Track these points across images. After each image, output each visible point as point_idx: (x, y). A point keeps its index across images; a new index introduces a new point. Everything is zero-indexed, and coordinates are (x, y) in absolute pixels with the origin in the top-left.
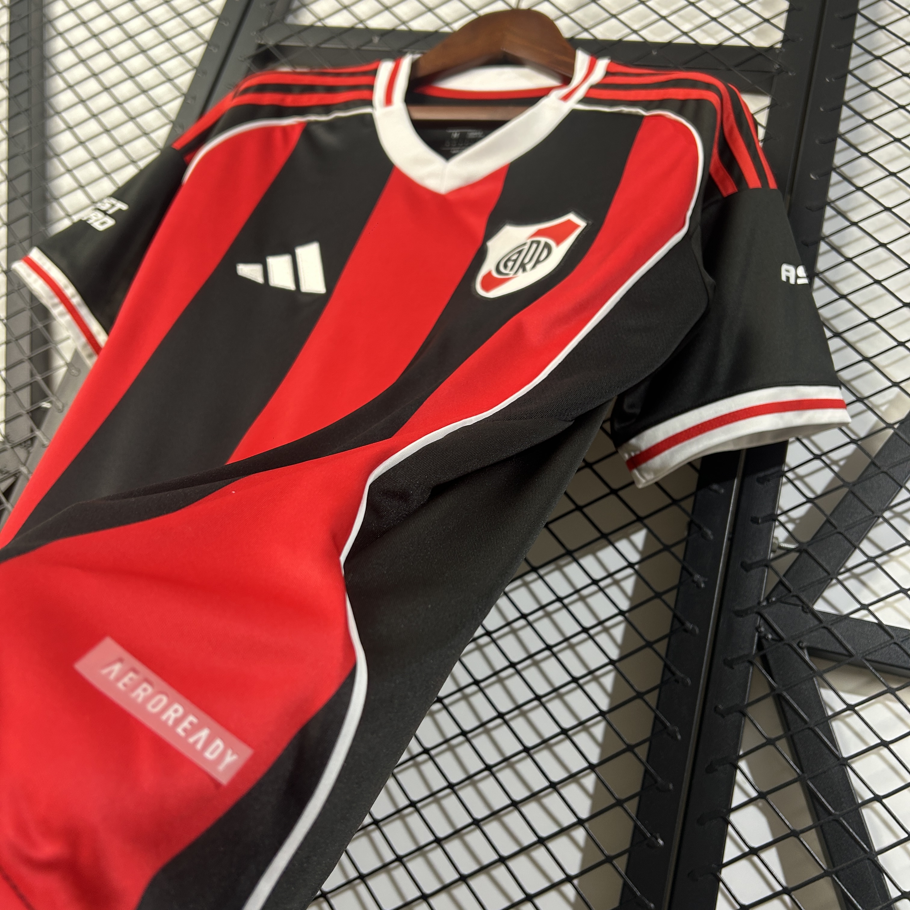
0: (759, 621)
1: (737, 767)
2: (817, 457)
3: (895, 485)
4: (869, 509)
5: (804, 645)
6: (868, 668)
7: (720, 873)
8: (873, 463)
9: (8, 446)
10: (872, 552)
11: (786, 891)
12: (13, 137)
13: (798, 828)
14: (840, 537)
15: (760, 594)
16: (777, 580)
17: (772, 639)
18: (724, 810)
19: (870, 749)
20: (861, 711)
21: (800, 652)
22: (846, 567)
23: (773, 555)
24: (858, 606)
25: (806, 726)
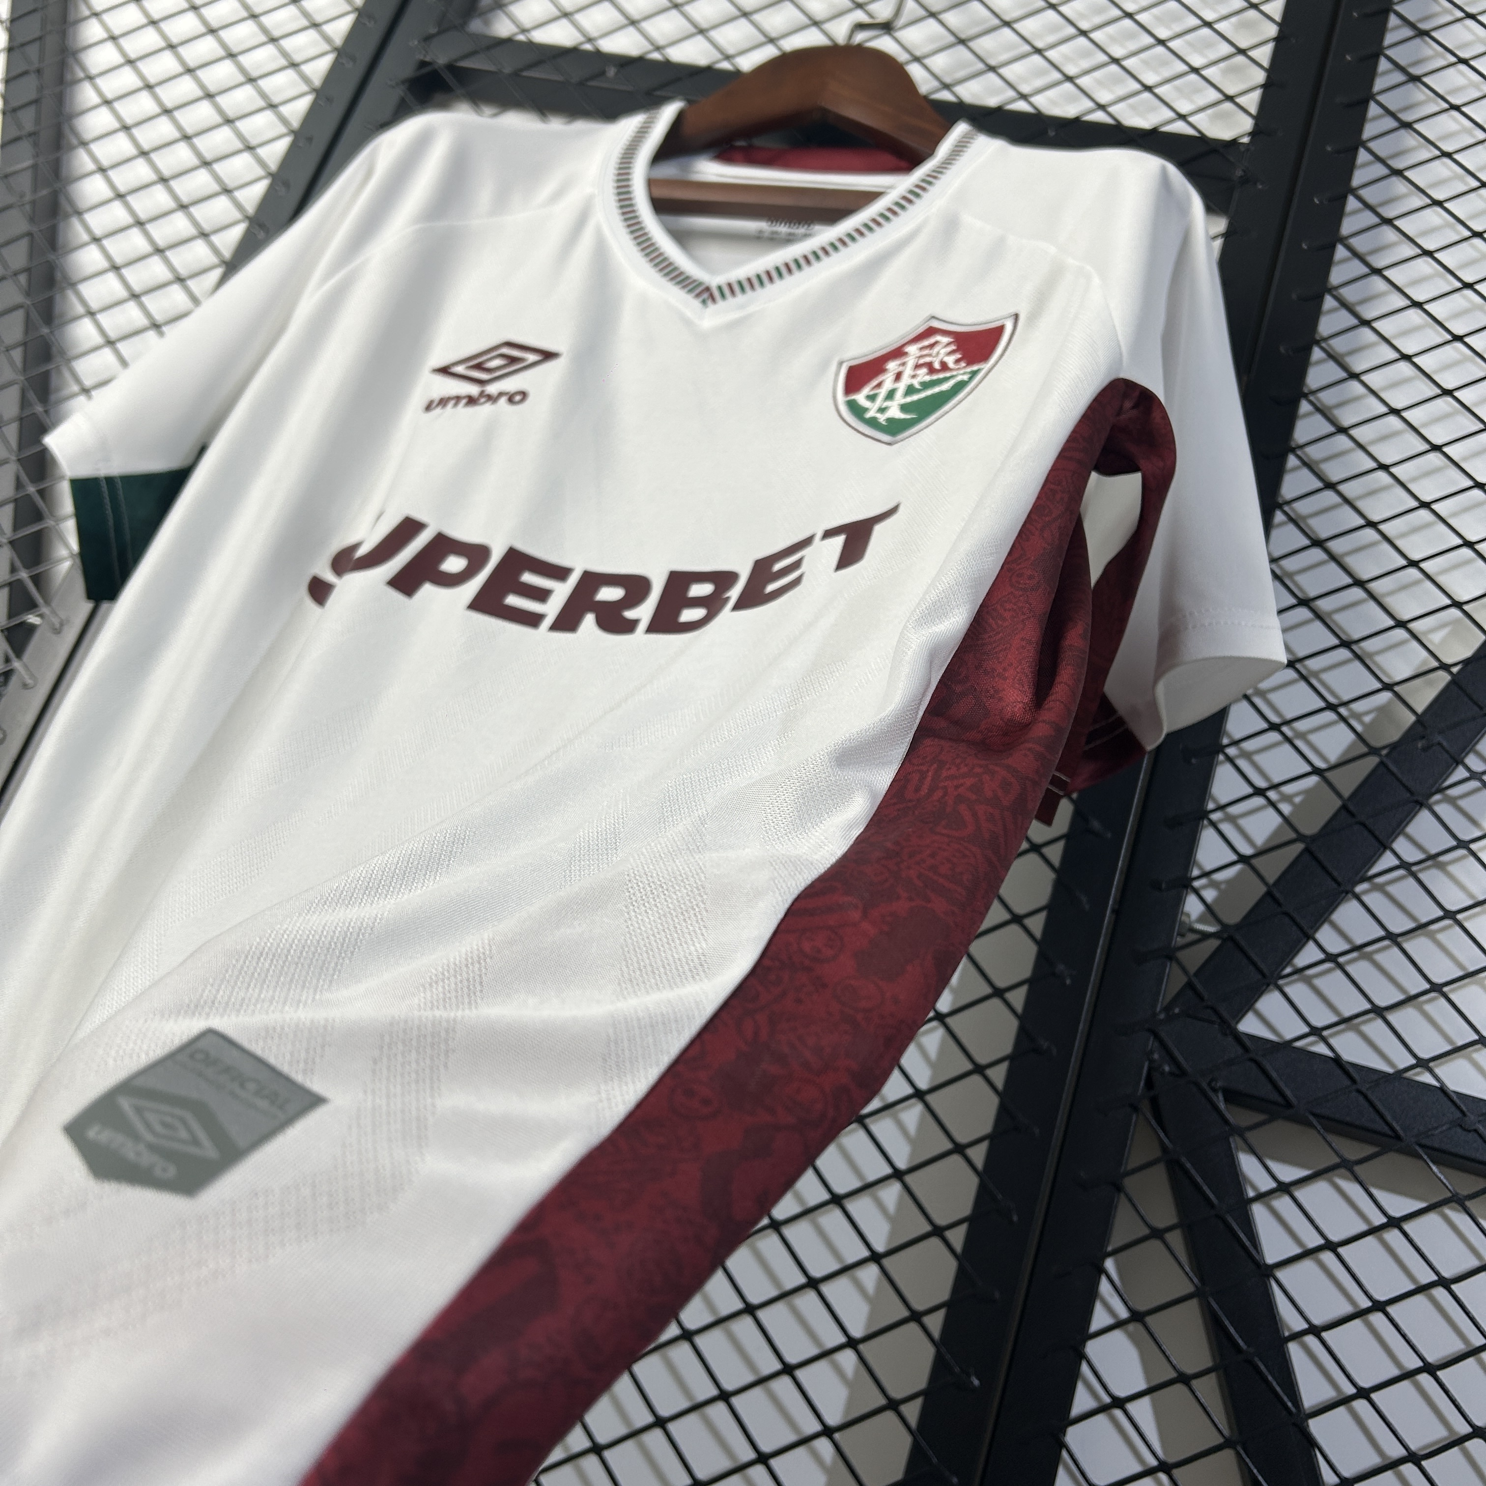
0: (1151, 1042)
1: (1102, 1271)
2: (1259, 792)
3: (1377, 844)
4: (1334, 880)
5: (1218, 1085)
6: (1312, 1126)
7: (1065, 1434)
8: (1344, 807)
10: (1335, 946)
11: (1164, 1467)
13: (1189, 1370)
14: (1287, 920)
15: (1157, 1000)
16: (1184, 980)
17: (1171, 1073)
18: (1077, 1338)
19: (1308, 1253)
20: (1299, 1194)
21: (1211, 1094)
22: (1293, 966)
23: (1180, 941)
24: (1306, 1030)
25: (1213, 1213)
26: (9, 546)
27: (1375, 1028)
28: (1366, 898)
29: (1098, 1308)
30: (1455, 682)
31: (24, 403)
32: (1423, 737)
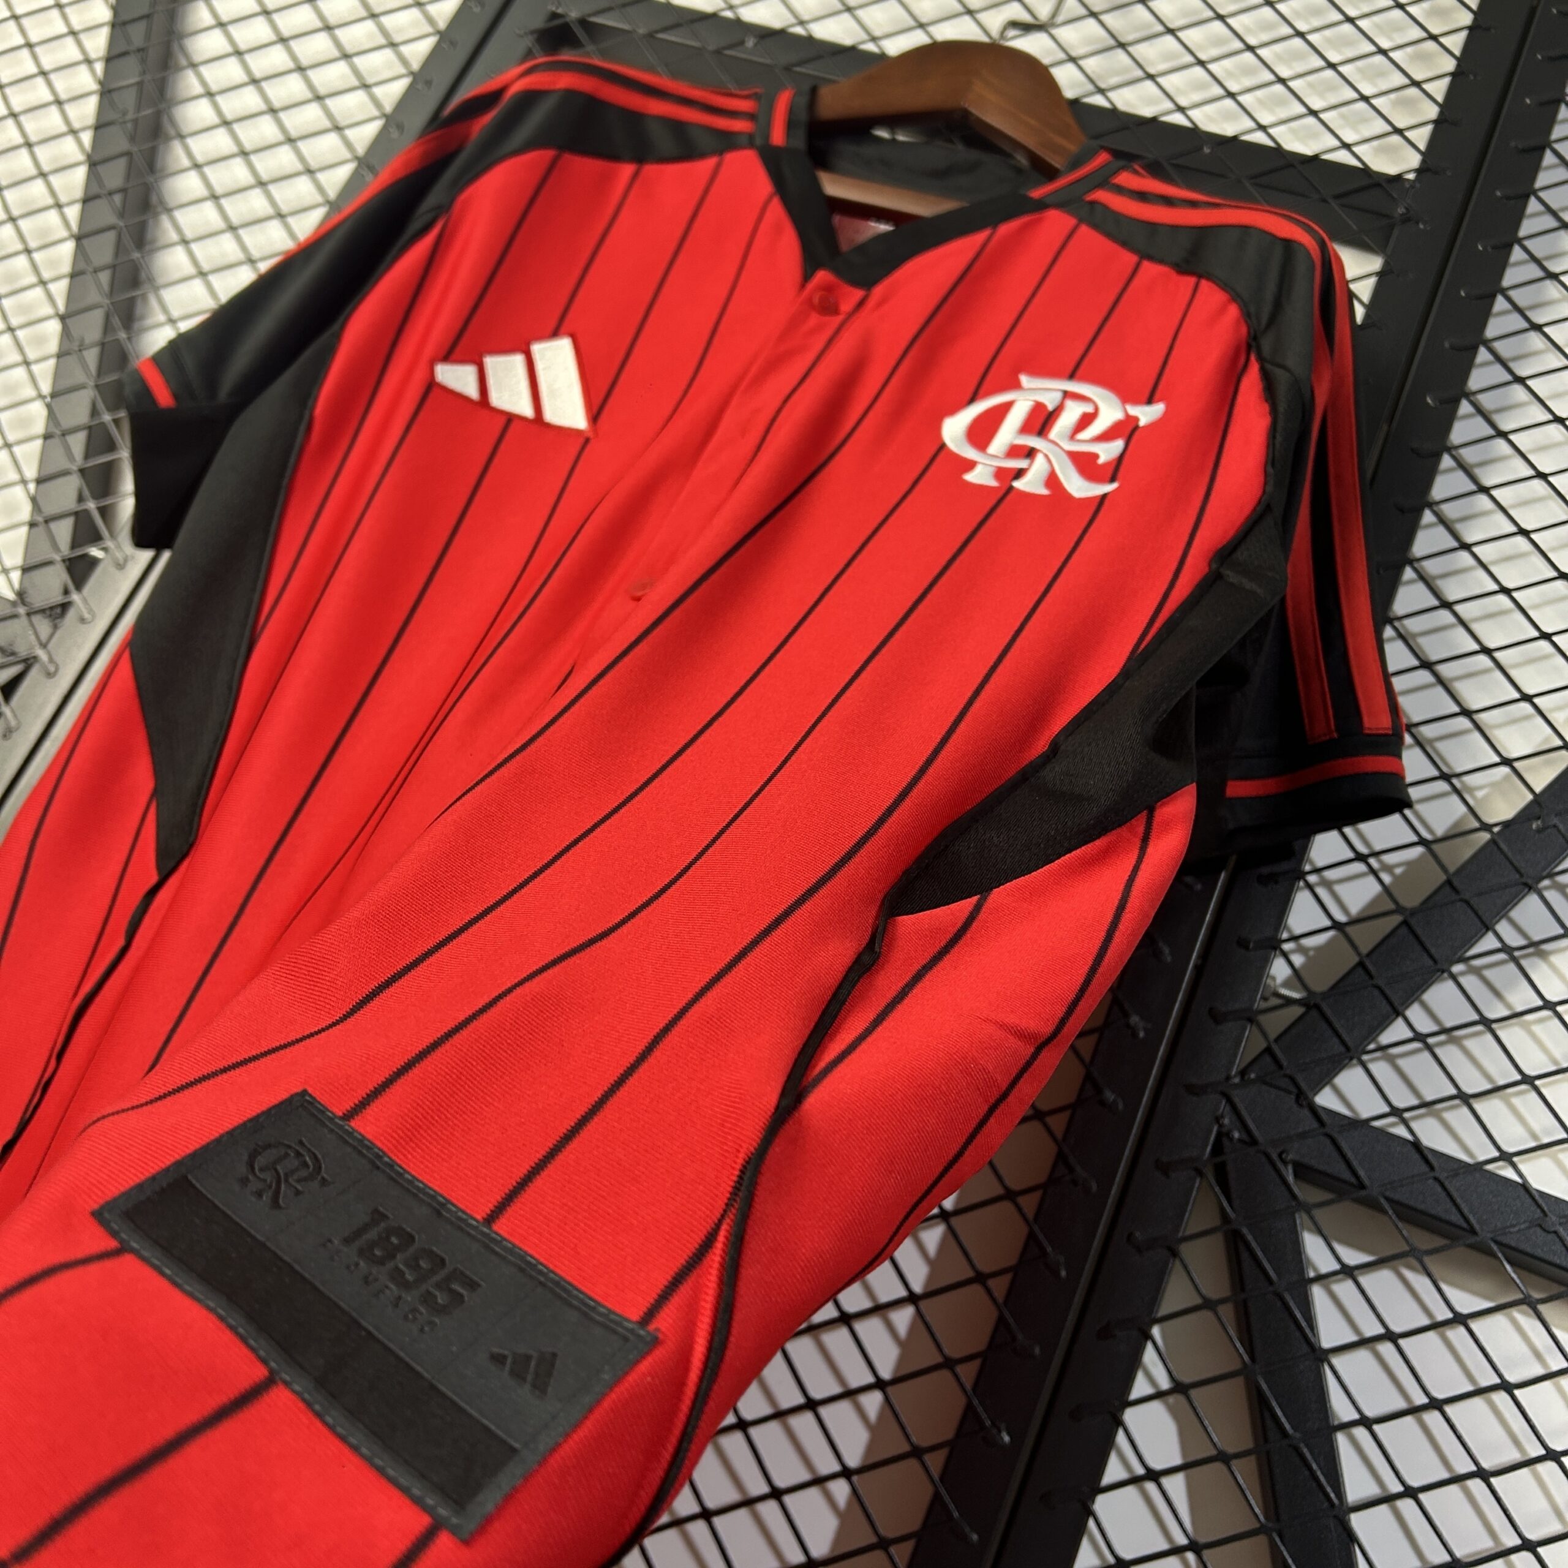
0: (1223, 1107)
1: (1148, 1337)
2: (1360, 857)
3: (1479, 924)
4: (1431, 956)
5: (1289, 1158)
6: (1385, 1212)
7: (1093, 1502)
8: (1449, 882)
9: (22, 610)
10: (1425, 1026)
11: (1194, 1546)
12: (110, 91)
13: (1231, 1450)
14: (1376, 992)
15: (1232, 1063)
16: (1264, 1045)
17: (1240, 1140)
18: (1117, 1403)
19: (1364, 1342)
20: (1364, 1279)
21: (1282, 1167)
22: (1377, 1043)
23: (1264, 1005)
24: (1386, 1109)
25: (1271, 1289)
26: (79, 474)
27: (1459, 1116)
28: (1463, 980)
29: (1140, 1377)
31: (107, 327)
32: (1539, 818)
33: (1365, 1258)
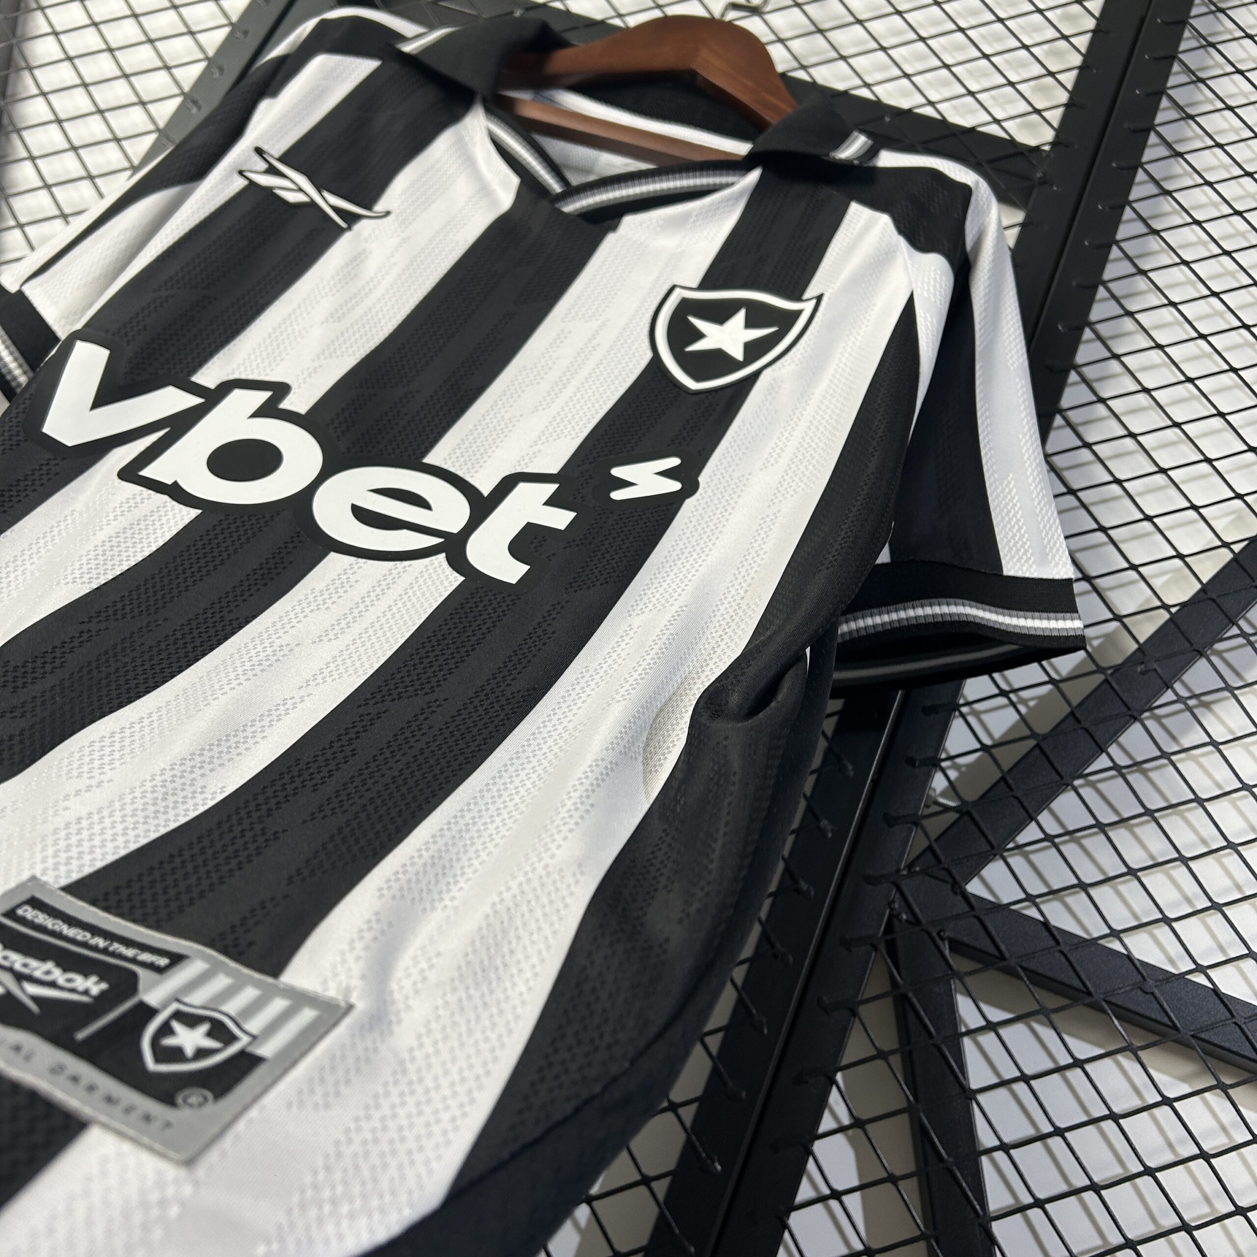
0: (894, 894)
1: (833, 1081)
2: (1003, 693)
3: (1096, 748)
4: (1058, 773)
5: (946, 935)
6: (1021, 979)
7: (788, 1217)
8: (1072, 714)
10: (1053, 829)
11: (869, 1252)
13: (898, 1172)
14: (1015, 802)
15: (901, 859)
16: (926, 844)
17: (907, 921)
18: (809, 1135)
19: (1003, 1083)
20: (1002, 1032)
21: (940, 943)
22: (1015, 842)
23: (927, 811)
24: (1023, 896)
25: (931, 1042)
27: (1078, 901)
28: (1082, 791)
29: (826, 1115)
30: (1171, 620)
32: (1143, 663)
33: (1006, 1016)
